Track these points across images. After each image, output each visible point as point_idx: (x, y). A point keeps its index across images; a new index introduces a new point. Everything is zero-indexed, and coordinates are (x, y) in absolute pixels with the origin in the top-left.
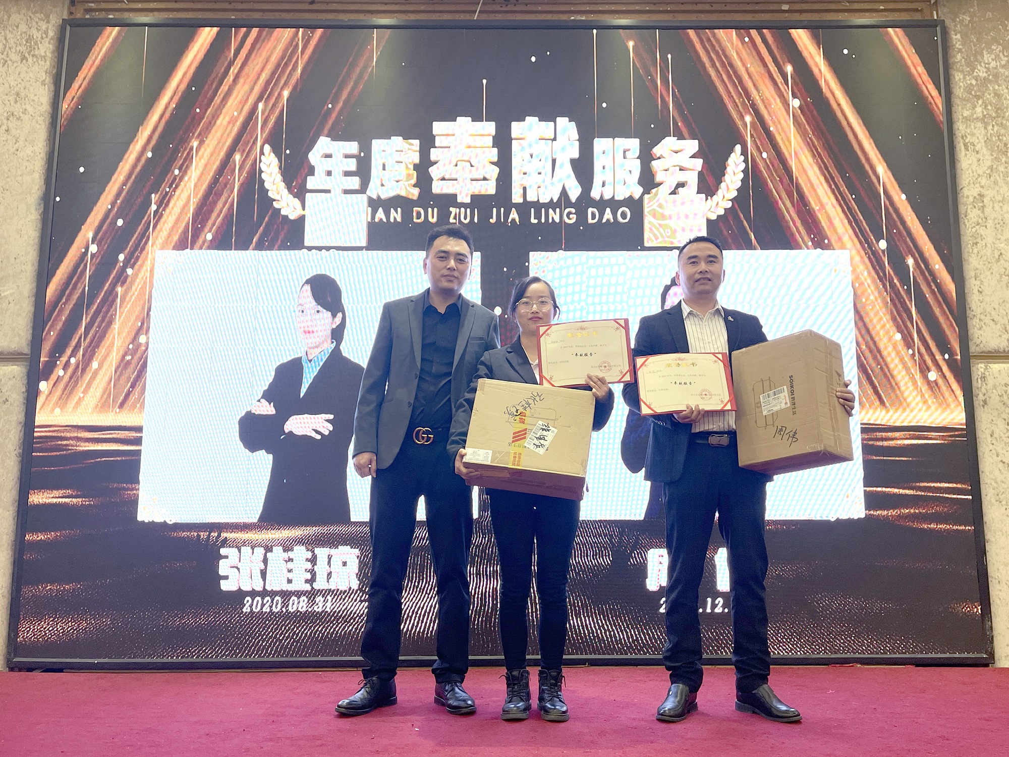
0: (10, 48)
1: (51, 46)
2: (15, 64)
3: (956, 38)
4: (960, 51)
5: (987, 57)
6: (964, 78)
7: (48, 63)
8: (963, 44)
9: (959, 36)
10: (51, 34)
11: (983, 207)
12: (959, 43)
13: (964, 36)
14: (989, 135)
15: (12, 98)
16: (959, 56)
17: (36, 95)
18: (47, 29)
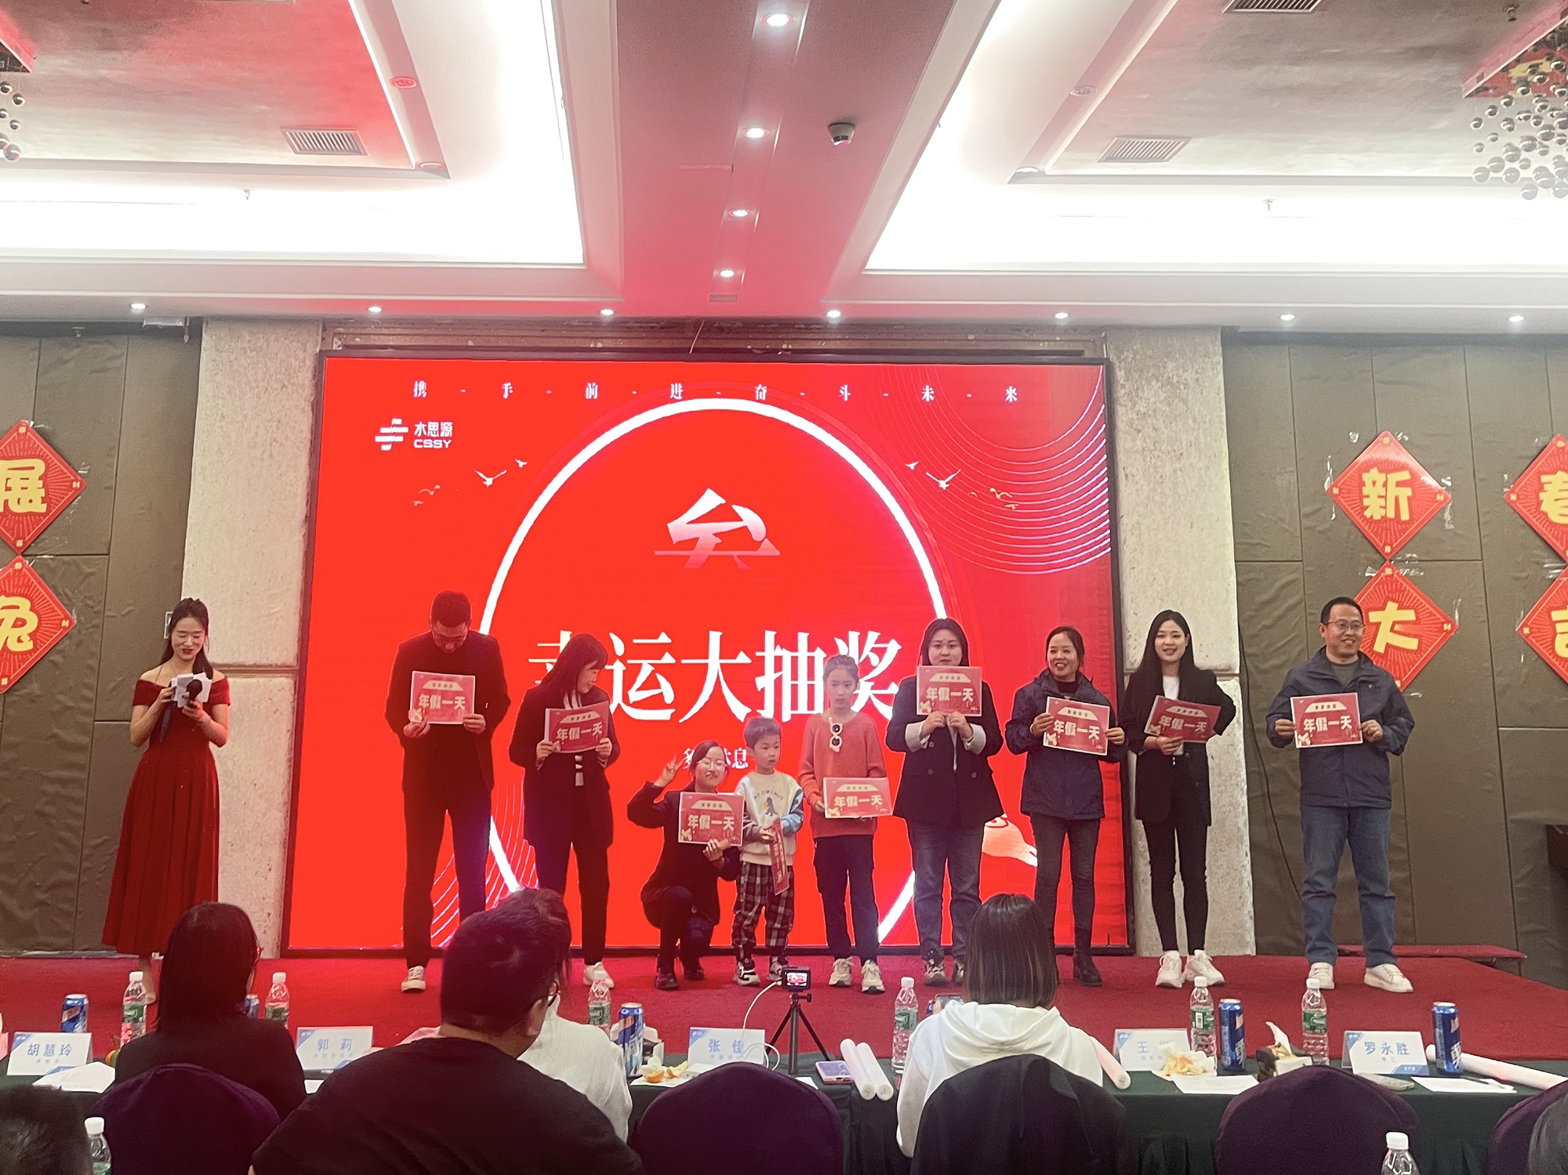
1: (309, 375)
3: (1120, 375)
4: (1123, 386)
5: (1147, 393)
6: (1127, 413)
7: (307, 390)
8: (1127, 380)
9: (1123, 372)
10: (309, 363)
11: (1140, 534)
12: (1122, 379)
13: (1128, 373)
14: (1147, 466)
16: (1122, 392)
17: (296, 422)
18: (305, 357)
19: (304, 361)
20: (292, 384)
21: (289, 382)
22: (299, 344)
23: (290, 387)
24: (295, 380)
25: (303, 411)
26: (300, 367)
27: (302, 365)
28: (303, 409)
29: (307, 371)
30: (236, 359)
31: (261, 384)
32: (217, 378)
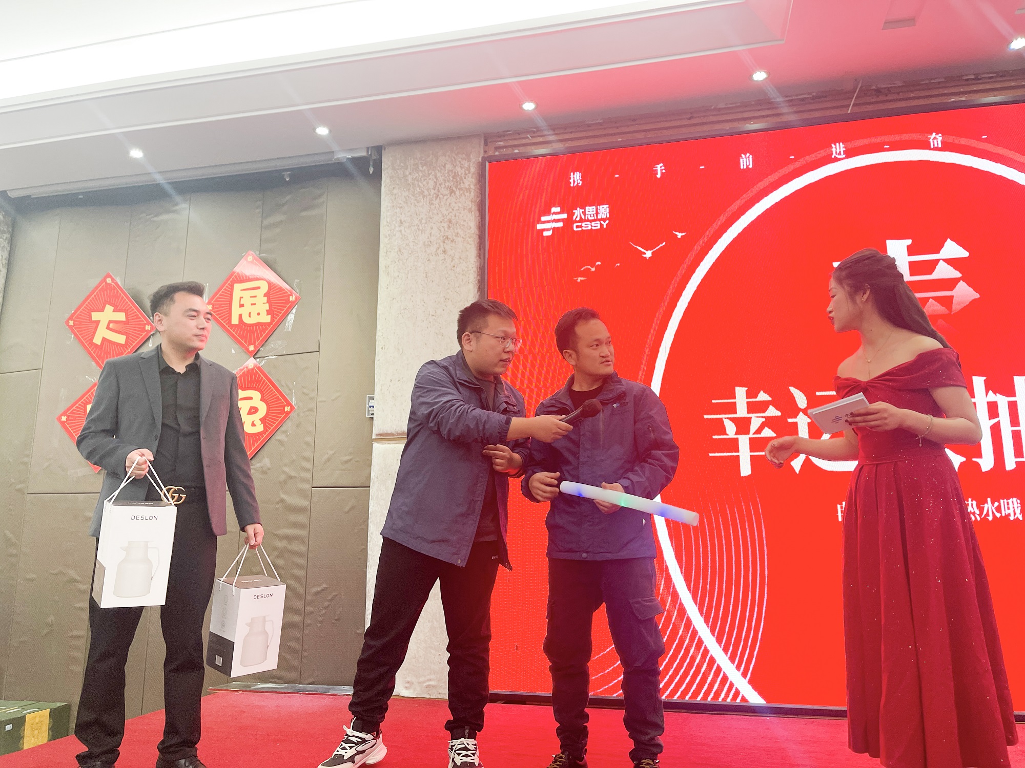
0: (440, 185)
1: (473, 180)
2: (445, 197)
7: (472, 193)
10: (473, 170)
15: (446, 225)
17: (465, 221)
18: (469, 166)
19: (468, 169)
20: (459, 189)
21: (456, 188)
22: (464, 156)
23: (458, 193)
24: (462, 186)
25: (470, 211)
26: (466, 174)
27: (467, 172)
28: (470, 209)
29: (472, 178)
30: (410, 174)
31: (433, 191)
32: (395, 191)
